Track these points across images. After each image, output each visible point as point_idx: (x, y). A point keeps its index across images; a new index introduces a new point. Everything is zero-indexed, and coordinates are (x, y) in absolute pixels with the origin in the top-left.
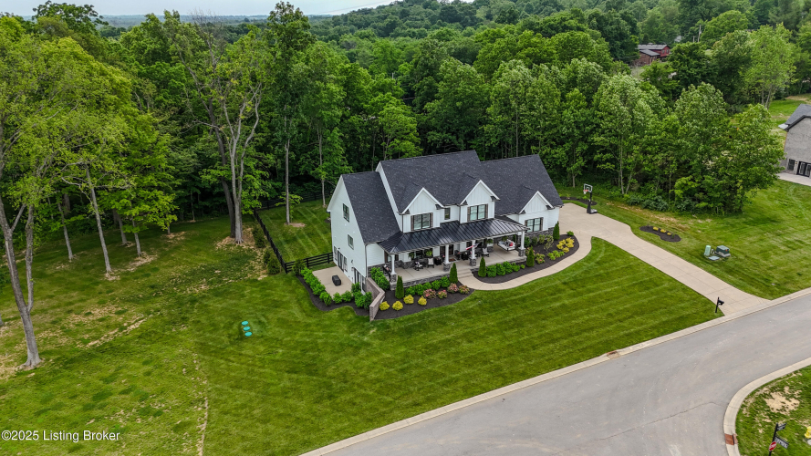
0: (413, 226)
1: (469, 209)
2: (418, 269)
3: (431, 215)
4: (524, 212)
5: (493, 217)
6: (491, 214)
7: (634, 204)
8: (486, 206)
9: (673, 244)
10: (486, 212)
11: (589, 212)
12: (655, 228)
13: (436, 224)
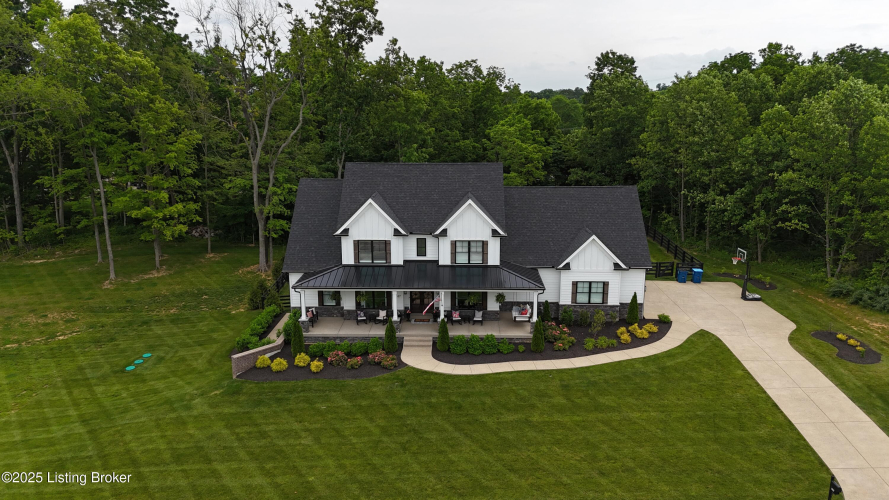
0: (357, 257)
1: (454, 244)
2: (359, 322)
3: (387, 244)
4: (567, 267)
5: (498, 263)
6: (494, 258)
7: (838, 294)
8: (484, 244)
9: (852, 365)
10: (484, 253)
11: (744, 297)
12: (840, 336)
13: (397, 259)
